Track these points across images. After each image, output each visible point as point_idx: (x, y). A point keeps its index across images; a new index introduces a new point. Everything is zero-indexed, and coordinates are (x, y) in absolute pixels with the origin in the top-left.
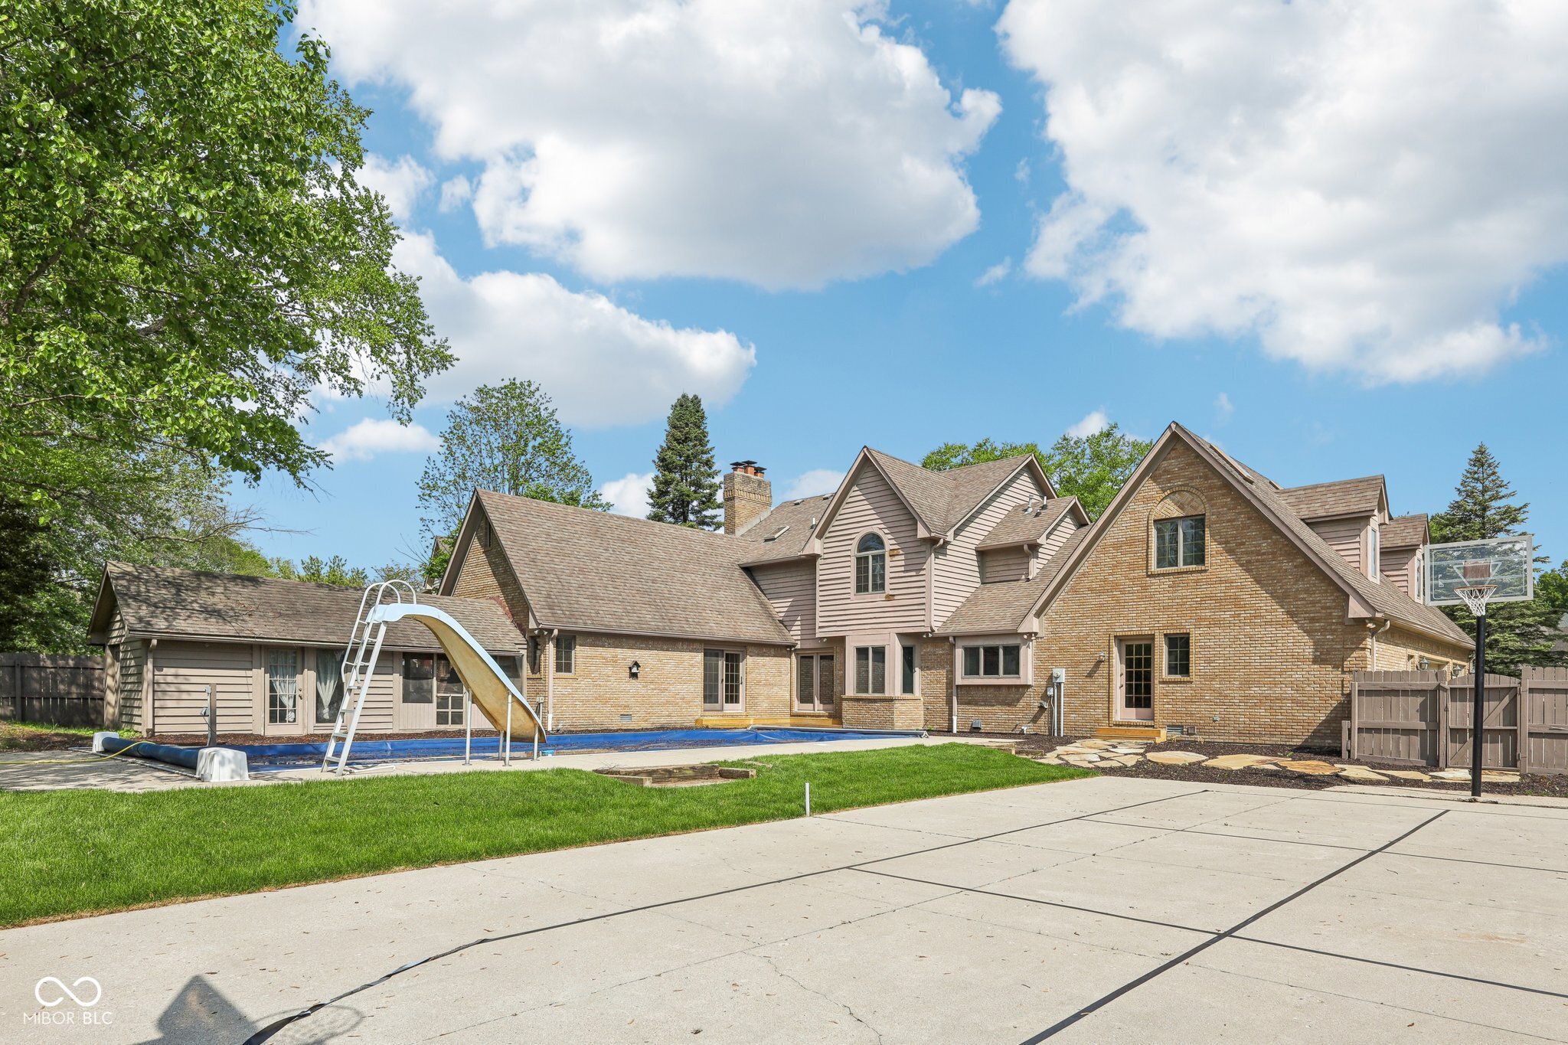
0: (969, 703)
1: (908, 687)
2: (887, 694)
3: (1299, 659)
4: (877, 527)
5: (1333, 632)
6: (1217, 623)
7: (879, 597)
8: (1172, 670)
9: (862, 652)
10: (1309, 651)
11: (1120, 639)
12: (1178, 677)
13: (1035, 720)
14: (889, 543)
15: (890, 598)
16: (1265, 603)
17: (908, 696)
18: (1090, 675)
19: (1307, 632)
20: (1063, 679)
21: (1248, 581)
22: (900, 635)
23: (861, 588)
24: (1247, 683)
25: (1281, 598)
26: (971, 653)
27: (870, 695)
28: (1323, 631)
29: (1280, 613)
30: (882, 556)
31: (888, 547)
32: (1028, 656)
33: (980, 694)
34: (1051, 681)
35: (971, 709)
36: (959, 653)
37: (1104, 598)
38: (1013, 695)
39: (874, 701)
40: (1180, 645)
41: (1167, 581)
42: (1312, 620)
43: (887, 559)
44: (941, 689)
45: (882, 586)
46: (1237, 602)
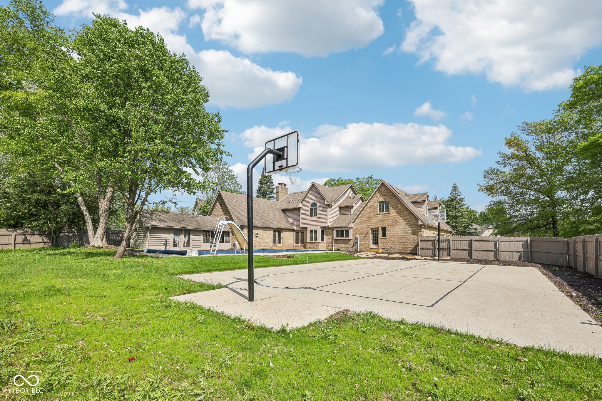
0: (337, 244)
1: (322, 240)
2: (317, 241)
3: (409, 233)
4: (315, 201)
5: (416, 227)
6: (392, 225)
7: (316, 218)
8: (383, 236)
9: (311, 231)
10: (411, 232)
11: (371, 229)
12: (384, 237)
13: (352, 247)
14: (318, 205)
15: (318, 218)
16: (401, 221)
17: (322, 242)
18: (365, 237)
19: (411, 227)
20: (359, 238)
21: (398, 216)
22: (321, 227)
23: (312, 215)
24: (398, 239)
25: (405, 220)
26: (338, 232)
27: (313, 242)
28: (414, 227)
29: (405, 224)
30: (317, 208)
31: (318, 206)
32: (351, 232)
33: (339, 241)
34: (356, 238)
35: (338, 245)
36: (335, 232)
37: (368, 219)
38: (347, 241)
39: (314, 243)
40: (384, 230)
41: (381, 216)
42: (412, 225)
43: (318, 209)
44: (330, 240)
45: (317, 215)
46: (396, 221)
